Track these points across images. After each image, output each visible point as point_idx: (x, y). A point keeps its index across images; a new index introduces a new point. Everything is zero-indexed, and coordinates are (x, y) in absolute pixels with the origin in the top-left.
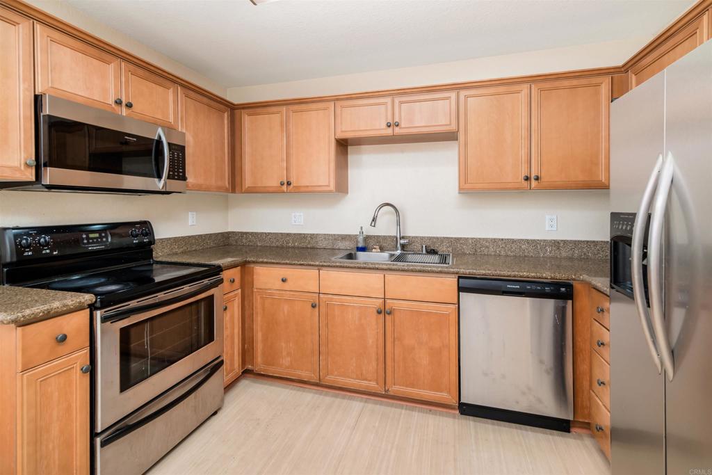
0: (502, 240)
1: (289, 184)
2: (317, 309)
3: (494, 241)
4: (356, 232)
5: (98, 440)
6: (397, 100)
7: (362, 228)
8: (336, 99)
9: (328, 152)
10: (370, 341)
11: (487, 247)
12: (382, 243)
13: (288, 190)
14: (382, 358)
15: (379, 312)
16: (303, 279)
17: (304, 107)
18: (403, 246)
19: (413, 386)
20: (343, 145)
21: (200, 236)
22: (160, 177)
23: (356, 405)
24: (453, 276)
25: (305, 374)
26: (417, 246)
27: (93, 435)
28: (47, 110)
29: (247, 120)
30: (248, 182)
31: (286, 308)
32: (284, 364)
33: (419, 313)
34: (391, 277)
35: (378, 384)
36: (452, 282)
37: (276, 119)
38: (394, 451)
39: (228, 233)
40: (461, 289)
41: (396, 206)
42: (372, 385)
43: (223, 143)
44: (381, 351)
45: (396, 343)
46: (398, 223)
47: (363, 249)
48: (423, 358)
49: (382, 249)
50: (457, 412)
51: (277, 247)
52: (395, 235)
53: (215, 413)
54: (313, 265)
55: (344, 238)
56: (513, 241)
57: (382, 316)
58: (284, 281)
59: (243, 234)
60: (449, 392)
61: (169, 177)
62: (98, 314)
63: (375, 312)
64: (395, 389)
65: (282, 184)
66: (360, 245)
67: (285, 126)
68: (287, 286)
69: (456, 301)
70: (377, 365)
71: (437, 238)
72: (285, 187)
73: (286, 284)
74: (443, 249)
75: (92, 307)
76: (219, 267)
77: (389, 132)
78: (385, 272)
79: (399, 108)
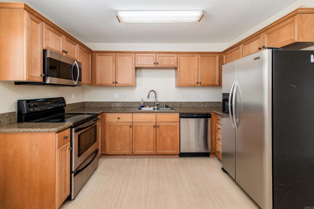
0: (189, 102)
1: (116, 83)
2: (132, 128)
3: (186, 102)
4: (140, 101)
5: (73, 174)
6: (157, 55)
7: (142, 99)
8: (136, 53)
9: (131, 71)
10: (151, 137)
11: (184, 105)
12: (149, 104)
13: (115, 85)
14: (155, 142)
15: (154, 127)
16: (126, 118)
17: (122, 54)
18: (157, 105)
19: (165, 150)
20: (136, 68)
21: (76, 103)
22: (75, 80)
23: (146, 160)
24: (178, 113)
25: (127, 152)
26: (162, 105)
27: (71, 172)
29: (98, 58)
30: (98, 81)
31: (119, 129)
32: (118, 149)
33: (168, 126)
34: (158, 115)
35: (154, 151)
36: (177, 115)
37: (110, 58)
38: (163, 169)
39: (85, 102)
40: (180, 117)
41: (154, 90)
42: (152, 152)
43: (89, 66)
44: (155, 140)
45: (160, 136)
46: (156, 97)
47: (143, 107)
48: (169, 140)
49: (150, 107)
50: (178, 157)
51: (107, 107)
52: (154, 101)
53: (96, 169)
54: (130, 112)
55: (135, 103)
56: (192, 102)
57: (155, 128)
58: (119, 118)
59: (91, 102)
60: (177, 150)
61: (78, 81)
62: (74, 130)
64: (160, 152)
65: (113, 83)
66: (142, 105)
67: (115, 61)
68: (120, 120)
69: (179, 121)
70: (153, 145)
71: (168, 102)
72: (114, 84)
73: (119, 120)
74: (170, 105)
75: (71, 127)
76: (97, 114)
77: (154, 66)
78: (156, 113)
79: (158, 58)
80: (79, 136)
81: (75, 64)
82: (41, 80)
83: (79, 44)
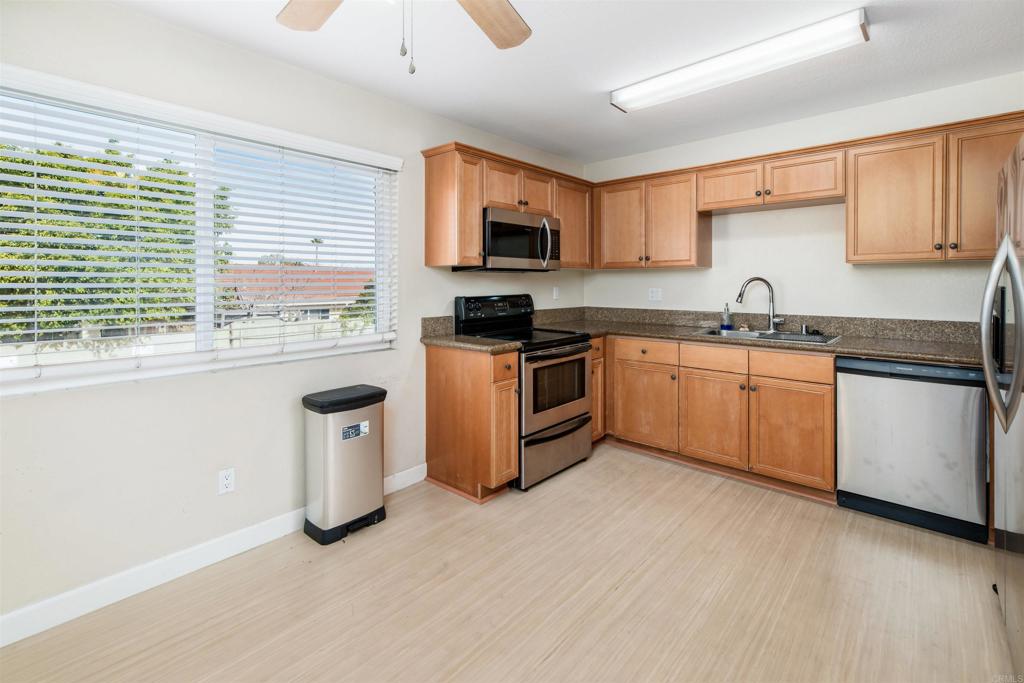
0: (916, 321)
1: (647, 259)
2: (677, 380)
3: (903, 322)
4: (721, 309)
5: (523, 442)
6: (768, 167)
7: (727, 305)
8: (699, 170)
9: (688, 226)
10: (733, 417)
11: (894, 330)
12: (752, 321)
13: (647, 265)
14: (745, 435)
15: (742, 388)
16: (663, 350)
17: (663, 180)
18: (776, 325)
19: (780, 466)
20: (705, 216)
21: (562, 310)
22: (544, 259)
23: (716, 480)
24: (829, 354)
25: (664, 445)
26: (796, 327)
27: (520, 437)
28: (490, 218)
29: (607, 199)
30: (607, 256)
31: (645, 379)
33: (789, 392)
34: (756, 353)
35: (740, 460)
36: (828, 361)
37: (634, 195)
39: (584, 308)
40: (838, 369)
41: (769, 281)
42: (735, 461)
43: (585, 222)
44: (744, 428)
45: (762, 420)
46: (772, 300)
47: (729, 328)
48: (792, 439)
49: (752, 328)
50: (836, 503)
51: (633, 323)
52: (766, 312)
53: (584, 460)
54: (672, 339)
55: (706, 316)
56: (932, 323)
57: (746, 391)
58: (644, 352)
59: (598, 309)
60: (823, 477)
61: (551, 258)
62: (523, 356)
63: (738, 387)
64: (758, 467)
65: (641, 259)
66: (725, 323)
67: (644, 201)
68: (647, 358)
69: (832, 382)
70: (740, 441)
71: (823, 318)
72: (643, 263)
73: (646, 356)
74: (827, 331)
75: (520, 351)
76: (588, 335)
77: (759, 200)
78: (749, 348)
79: (772, 174)
80: (535, 371)
81: (544, 225)
82: (479, 262)
83: (557, 178)
